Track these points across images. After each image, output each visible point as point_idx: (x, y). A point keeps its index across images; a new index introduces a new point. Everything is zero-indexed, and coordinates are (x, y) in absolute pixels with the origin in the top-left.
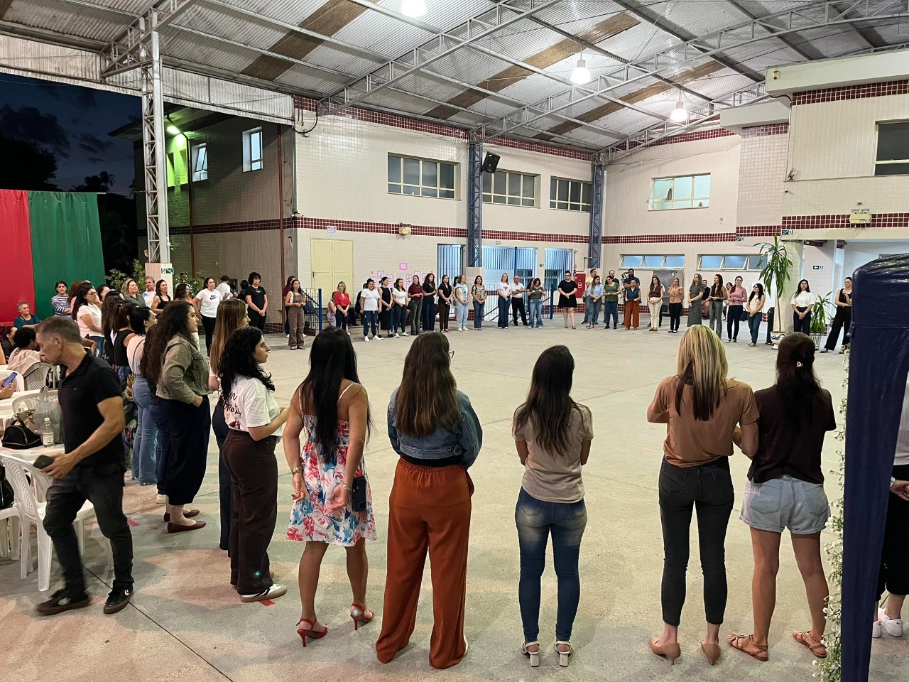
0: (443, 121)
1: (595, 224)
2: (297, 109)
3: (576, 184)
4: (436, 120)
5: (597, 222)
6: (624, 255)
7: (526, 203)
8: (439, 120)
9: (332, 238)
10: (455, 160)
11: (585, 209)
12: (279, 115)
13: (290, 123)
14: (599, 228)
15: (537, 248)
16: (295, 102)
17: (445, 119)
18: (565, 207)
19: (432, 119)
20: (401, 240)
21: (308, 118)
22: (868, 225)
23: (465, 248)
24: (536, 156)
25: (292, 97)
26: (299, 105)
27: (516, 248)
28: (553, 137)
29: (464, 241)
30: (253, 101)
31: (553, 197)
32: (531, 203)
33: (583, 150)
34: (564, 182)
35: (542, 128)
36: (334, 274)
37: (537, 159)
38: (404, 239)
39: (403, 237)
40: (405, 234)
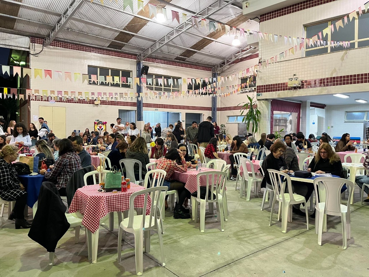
0: (120, 50)
2: (31, 43)
4: (115, 50)
6: (229, 116)
7: (174, 91)
8: (117, 50)
9: (52, 106)
10: (129, 69)
12: (21, 46)
13: (27, 50)
14: (216, 104)
15: (181, 113)
16: (31, 40)
17: (120, 49)
19: (113, 49)
20: (96, 107)
21: (38, 47)
22: (300, 88)
23: (136, 112)
24: (179, 69)
25: (29, 38)
26: (32, 42)
27: (168, 112)
28: (186, 59)
29: (135, 108)
30: (6, 39)
32: (178, 91)
33: (206, 66)
35: (177, 54)
36: (54, 124)
37: (179, 70)
38: (98, 107)
39: (97, 106)
40: (97, 105)
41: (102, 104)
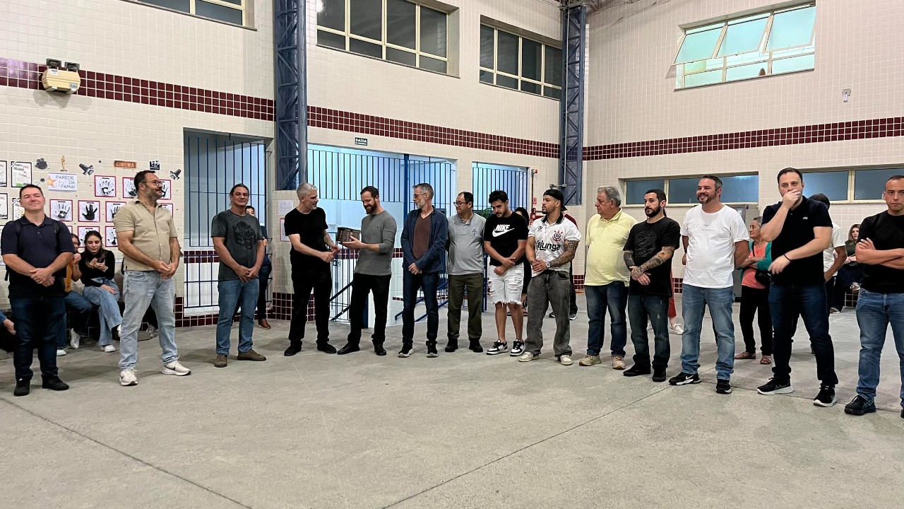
1: (570, 121)
3: (533, 44)
5: (574, 118)
6: (627, 180)
7: (427, 65)
11: (550, 93)
14: (579, 129)
15: (454, 161)
18: (513, 84)
20: (52, 108)
27: (406, 156)
31: (486, 61)
32: (441, 69)
34: (509, 35)
38: (64, 106)
39: (60, 99)
40: (62, 93)
41: (91, 94)
